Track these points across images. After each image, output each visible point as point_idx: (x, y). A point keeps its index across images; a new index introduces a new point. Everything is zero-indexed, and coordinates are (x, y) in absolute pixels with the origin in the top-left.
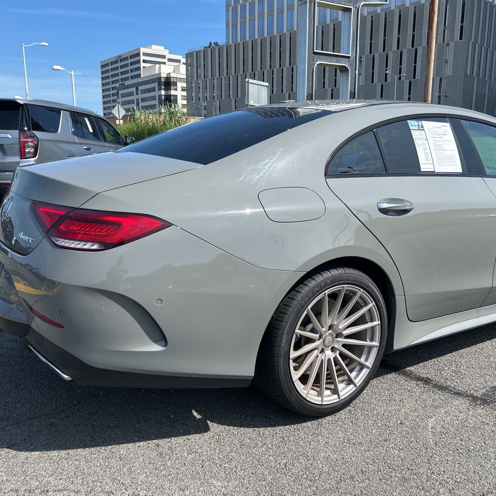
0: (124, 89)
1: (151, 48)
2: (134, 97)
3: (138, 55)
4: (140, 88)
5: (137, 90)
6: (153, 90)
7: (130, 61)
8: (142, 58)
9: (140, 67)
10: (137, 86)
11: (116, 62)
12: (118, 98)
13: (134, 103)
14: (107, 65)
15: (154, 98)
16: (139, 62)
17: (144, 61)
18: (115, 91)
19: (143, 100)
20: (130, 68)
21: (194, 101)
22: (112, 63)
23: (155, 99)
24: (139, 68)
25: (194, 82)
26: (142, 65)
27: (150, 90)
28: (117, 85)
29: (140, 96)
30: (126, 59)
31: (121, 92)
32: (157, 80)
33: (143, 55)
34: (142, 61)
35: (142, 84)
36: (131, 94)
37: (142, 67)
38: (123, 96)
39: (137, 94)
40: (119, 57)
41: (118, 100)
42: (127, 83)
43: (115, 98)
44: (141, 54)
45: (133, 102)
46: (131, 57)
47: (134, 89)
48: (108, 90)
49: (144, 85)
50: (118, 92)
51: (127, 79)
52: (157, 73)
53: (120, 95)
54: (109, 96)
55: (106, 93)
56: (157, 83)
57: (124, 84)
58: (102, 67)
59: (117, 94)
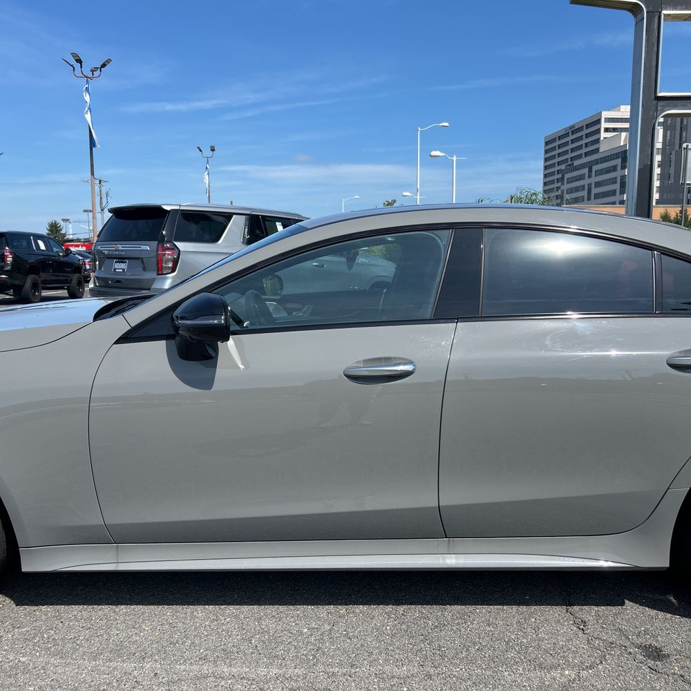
0: (572, 171)
1: (619, 110)
2: (585, 182)
3: (599, 122)
4: (595, 168)
5: (590, 171)
6: (614, 169)
7: (586, 131)
8: (604, 125)
9: (599, 139)
10: (589, 166)
11: (566, 135)
12: (563, 184)
13: (584, 190)
14: (553, 140)
15: (613, 181)
16: (598, 131)
17: (607, 130)
18: (560, 176)
19: (598, 184)
20: (585, 141)
21: (672, 181)
22: (560, 138)
23: (616, 183)
24: (598, 141)
25: (674, 152)
26: (603, 135)
27: (608, 171)
28: (563, 167)
29: (594, 179)
30: (581, 129)
31: (567, 176)
32: (620, 154)
33: (605, 122)
34: (602, 130)
35: (597, 162)
36: (581, 178)
37: (602, 139)
38: (570, 181)
39: (590, 177)
40: (571, 128)
41: (562, 188)
42: (576, 163)
43: (559, 184)
44: (603, 120)
45: (583, 188)
46: (588, 126)
47: (586, 171)
48: (552, 174)
49: (601, 163)
50: (563, 176)
51: (579, 157)
52: (622, 144)
53: (565, 180)
54: (552, 182)
55: (548, 179)
56: (620, 160)
57: (573, 164)
58: (547, 143)
59: (563, 178)
